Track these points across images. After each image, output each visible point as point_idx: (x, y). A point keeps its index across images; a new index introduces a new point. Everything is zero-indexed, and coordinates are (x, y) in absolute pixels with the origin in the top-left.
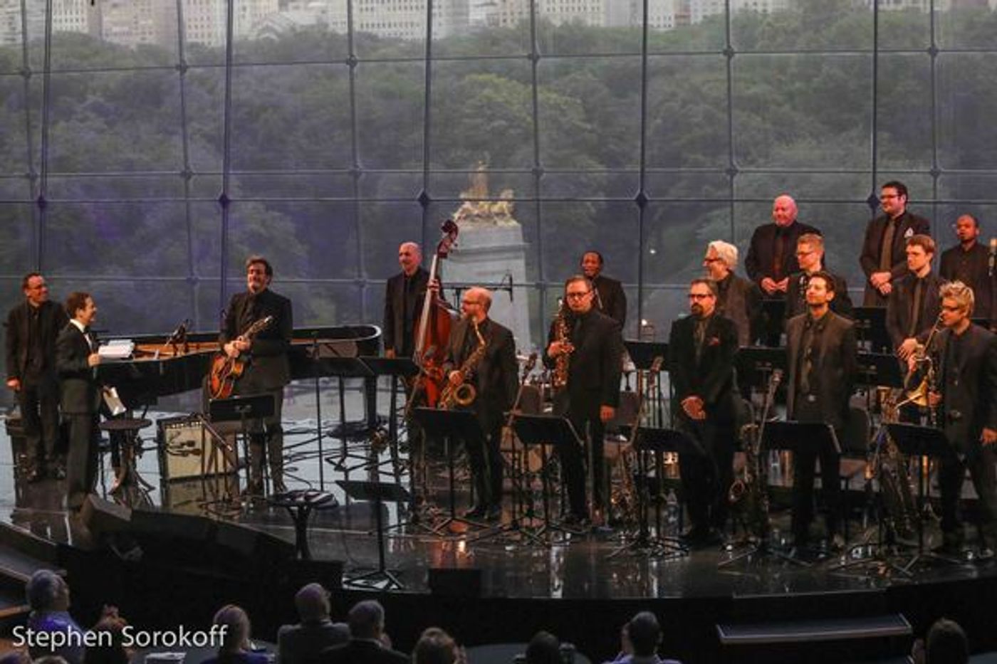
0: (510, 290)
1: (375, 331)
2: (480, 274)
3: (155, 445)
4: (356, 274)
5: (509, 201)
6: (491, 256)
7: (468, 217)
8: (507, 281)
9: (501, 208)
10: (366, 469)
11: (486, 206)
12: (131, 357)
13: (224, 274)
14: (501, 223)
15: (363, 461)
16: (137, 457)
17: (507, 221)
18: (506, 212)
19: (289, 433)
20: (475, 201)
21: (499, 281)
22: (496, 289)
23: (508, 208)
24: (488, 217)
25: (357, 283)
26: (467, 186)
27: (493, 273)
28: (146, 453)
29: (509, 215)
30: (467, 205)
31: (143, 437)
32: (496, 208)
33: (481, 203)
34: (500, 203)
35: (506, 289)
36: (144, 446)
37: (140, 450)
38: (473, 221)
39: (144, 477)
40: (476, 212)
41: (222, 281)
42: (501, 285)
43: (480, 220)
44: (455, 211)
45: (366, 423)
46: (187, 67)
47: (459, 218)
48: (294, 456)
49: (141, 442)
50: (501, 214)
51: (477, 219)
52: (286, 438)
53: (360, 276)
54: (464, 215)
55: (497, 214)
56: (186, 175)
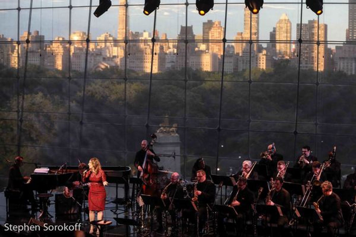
0: (174, 157)
1: (129, 169)
3: (54, 202)
4: (124, 149)
5: (176, 127)
6: (169, 145)
7: (162, 132)
8: (173, 154)
9: (173, 129)
10: (124, 214)
11: (168, 129)
12: (48, 173)
14: (173, 135)
15: (123, 212)
16: (48, 206)
17: (175, 134)
18: (175, 131)
20: (164, 127)
21: (171, 154)
22: (169, 156)
23: (175, 130)
24: (169, 132)
25: (124, 152)
26: (162, 122)
27: (170, 151)
28: (51, 205)
29: (175, 132)
30: (162, 128)
31: (50, 200)
32: (171, 129)
33: (166, 128)
34: (172, 128)
35: (173, 157)
36: (51, 203)
37: (49, 204)
38: (163, 133)
39: (50, 213)
40: (165, 130)
42: (171, 155)
43: (166, 133)
44: (158, 130)
45: (124, 199)
46: (71, 78)
47: (159, 132)
49: (50, 201)
50: (173, 131)
51: (165, 133)
54: (160, 131)
55: (171, 131)
56: (69, 114)
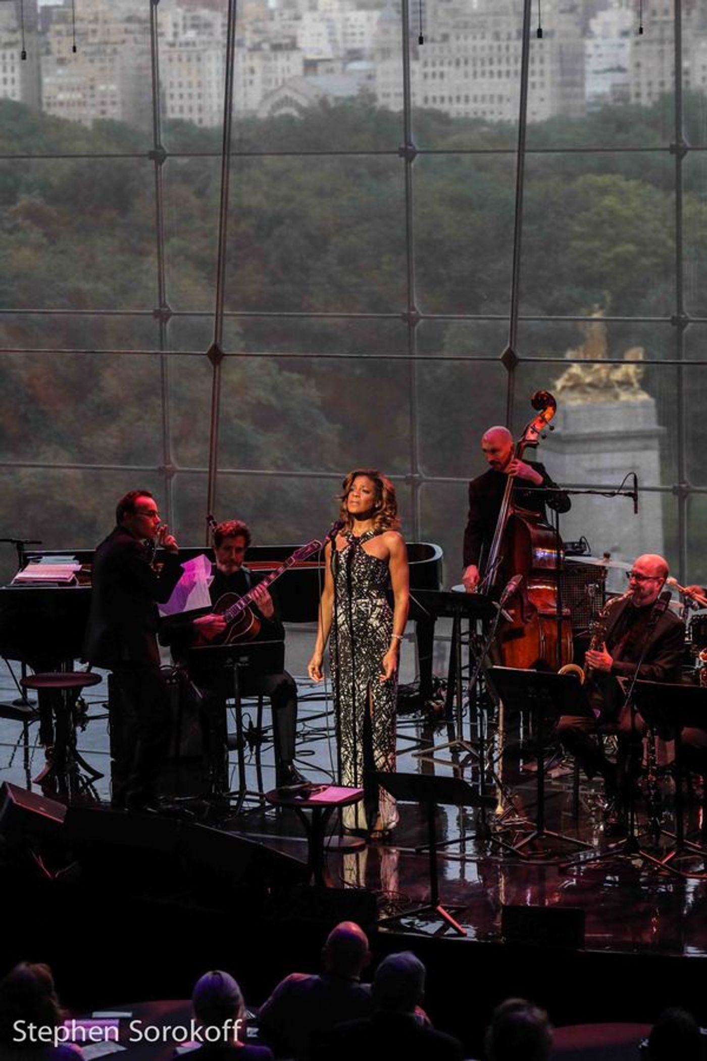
0: (634, 496)
1: (432, 552)
2: (592, 471)
3: (106, 711)
4: (408, 466)
5: (637, 363)
6: (609, 446)
7: (577, 386)
8: (630, 483)
9: (627, 375)
10: (414, 756)
11: (602, 371)
12: (73, 582)
13: (213, 463)
14: (624, 397)
15: (414, 744)
16: (78, 729)
17: (634, 393)
18: (634, 380)
19: (305, 699)
20: (587, 363)
21: (619, 483)
22: (613, 494)
23: (636, 374)
24: (606, 387)
25: (408, 481)
26: (575, 340)
27: (612, 471)
28: (91, 725)
29: (636, 385)
30: (576, 369)
31: (87, 700)
32: (618, 375)
33: (597, 366)
34: (624, 367)
35: (630, 495)
36: (89, 713)
37: (83, 720)
38: (584, 392)
39: (88, 759)
40: (588, 380)
41: (210, 472)
42: (621, 488)
43: (596, 391)
44: (557, 377)
45: (416, 687)
46: (165, 156)
47: (564, 388)
48: (308, 733)
49: (84, 707)
50: (625, 383)
51: (589, 389)
52: (301, 705)
53: (414, 471)
54: (570, 384)
55: (621, 384)
56: (162, 315)
